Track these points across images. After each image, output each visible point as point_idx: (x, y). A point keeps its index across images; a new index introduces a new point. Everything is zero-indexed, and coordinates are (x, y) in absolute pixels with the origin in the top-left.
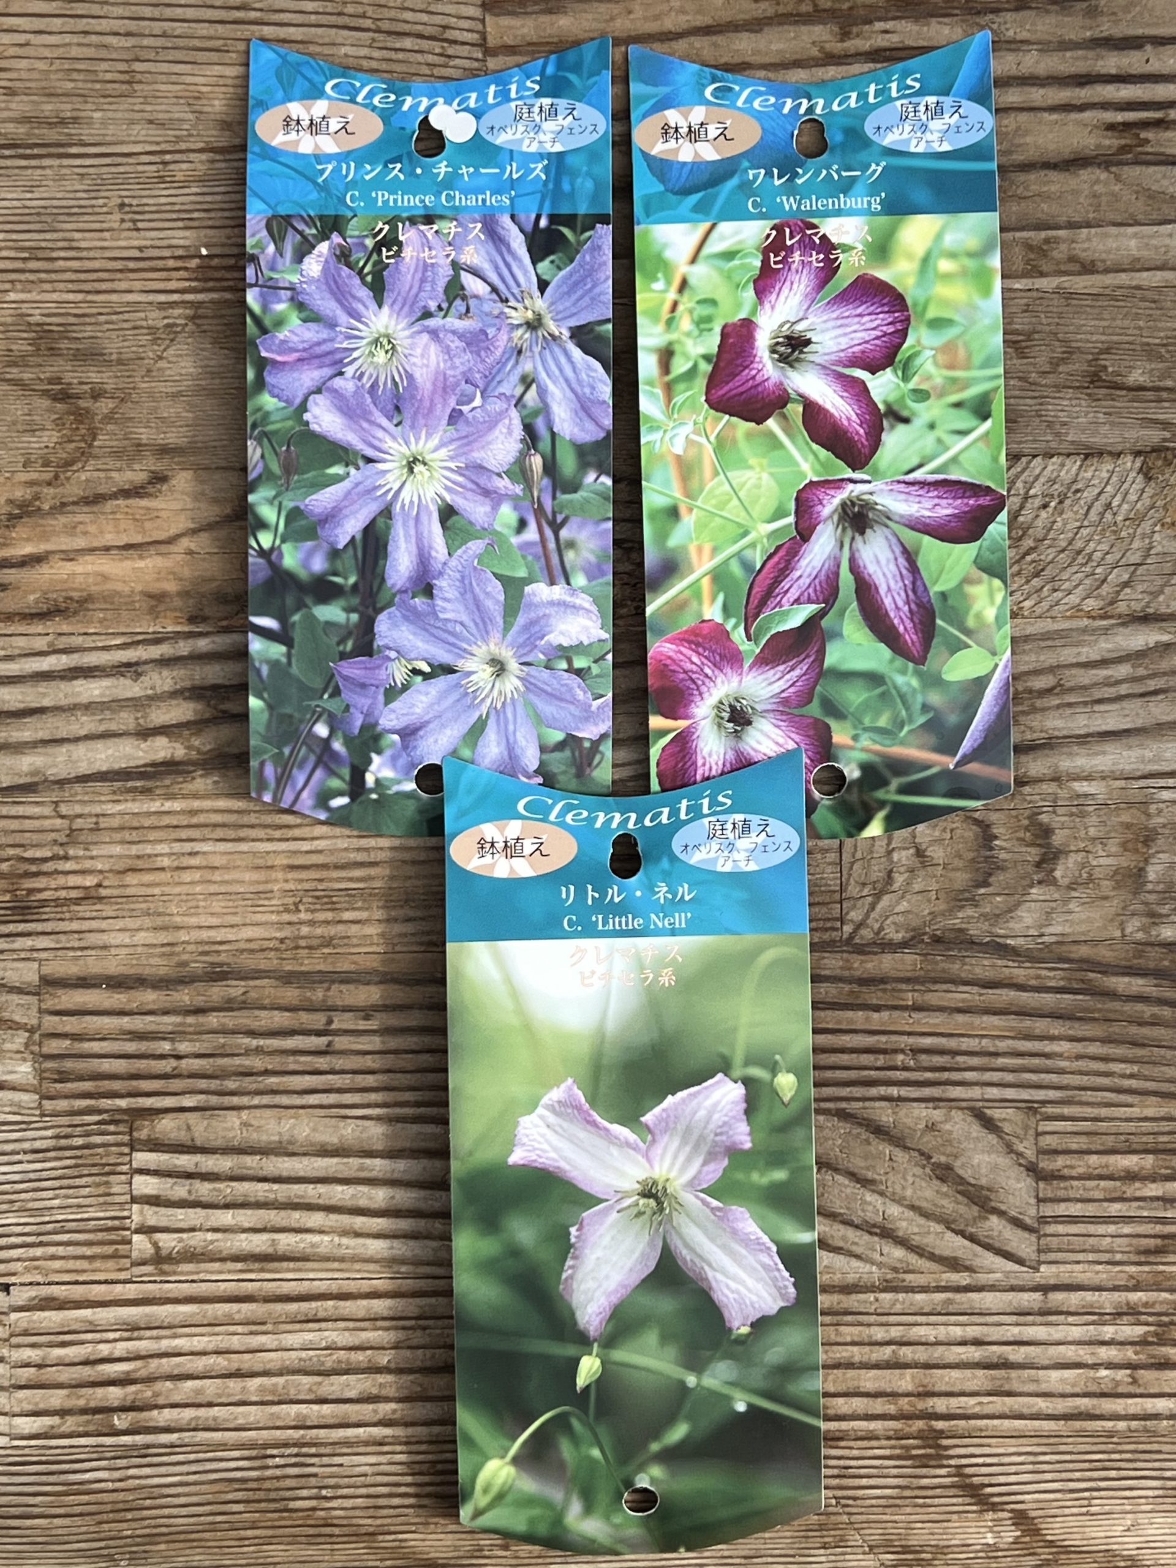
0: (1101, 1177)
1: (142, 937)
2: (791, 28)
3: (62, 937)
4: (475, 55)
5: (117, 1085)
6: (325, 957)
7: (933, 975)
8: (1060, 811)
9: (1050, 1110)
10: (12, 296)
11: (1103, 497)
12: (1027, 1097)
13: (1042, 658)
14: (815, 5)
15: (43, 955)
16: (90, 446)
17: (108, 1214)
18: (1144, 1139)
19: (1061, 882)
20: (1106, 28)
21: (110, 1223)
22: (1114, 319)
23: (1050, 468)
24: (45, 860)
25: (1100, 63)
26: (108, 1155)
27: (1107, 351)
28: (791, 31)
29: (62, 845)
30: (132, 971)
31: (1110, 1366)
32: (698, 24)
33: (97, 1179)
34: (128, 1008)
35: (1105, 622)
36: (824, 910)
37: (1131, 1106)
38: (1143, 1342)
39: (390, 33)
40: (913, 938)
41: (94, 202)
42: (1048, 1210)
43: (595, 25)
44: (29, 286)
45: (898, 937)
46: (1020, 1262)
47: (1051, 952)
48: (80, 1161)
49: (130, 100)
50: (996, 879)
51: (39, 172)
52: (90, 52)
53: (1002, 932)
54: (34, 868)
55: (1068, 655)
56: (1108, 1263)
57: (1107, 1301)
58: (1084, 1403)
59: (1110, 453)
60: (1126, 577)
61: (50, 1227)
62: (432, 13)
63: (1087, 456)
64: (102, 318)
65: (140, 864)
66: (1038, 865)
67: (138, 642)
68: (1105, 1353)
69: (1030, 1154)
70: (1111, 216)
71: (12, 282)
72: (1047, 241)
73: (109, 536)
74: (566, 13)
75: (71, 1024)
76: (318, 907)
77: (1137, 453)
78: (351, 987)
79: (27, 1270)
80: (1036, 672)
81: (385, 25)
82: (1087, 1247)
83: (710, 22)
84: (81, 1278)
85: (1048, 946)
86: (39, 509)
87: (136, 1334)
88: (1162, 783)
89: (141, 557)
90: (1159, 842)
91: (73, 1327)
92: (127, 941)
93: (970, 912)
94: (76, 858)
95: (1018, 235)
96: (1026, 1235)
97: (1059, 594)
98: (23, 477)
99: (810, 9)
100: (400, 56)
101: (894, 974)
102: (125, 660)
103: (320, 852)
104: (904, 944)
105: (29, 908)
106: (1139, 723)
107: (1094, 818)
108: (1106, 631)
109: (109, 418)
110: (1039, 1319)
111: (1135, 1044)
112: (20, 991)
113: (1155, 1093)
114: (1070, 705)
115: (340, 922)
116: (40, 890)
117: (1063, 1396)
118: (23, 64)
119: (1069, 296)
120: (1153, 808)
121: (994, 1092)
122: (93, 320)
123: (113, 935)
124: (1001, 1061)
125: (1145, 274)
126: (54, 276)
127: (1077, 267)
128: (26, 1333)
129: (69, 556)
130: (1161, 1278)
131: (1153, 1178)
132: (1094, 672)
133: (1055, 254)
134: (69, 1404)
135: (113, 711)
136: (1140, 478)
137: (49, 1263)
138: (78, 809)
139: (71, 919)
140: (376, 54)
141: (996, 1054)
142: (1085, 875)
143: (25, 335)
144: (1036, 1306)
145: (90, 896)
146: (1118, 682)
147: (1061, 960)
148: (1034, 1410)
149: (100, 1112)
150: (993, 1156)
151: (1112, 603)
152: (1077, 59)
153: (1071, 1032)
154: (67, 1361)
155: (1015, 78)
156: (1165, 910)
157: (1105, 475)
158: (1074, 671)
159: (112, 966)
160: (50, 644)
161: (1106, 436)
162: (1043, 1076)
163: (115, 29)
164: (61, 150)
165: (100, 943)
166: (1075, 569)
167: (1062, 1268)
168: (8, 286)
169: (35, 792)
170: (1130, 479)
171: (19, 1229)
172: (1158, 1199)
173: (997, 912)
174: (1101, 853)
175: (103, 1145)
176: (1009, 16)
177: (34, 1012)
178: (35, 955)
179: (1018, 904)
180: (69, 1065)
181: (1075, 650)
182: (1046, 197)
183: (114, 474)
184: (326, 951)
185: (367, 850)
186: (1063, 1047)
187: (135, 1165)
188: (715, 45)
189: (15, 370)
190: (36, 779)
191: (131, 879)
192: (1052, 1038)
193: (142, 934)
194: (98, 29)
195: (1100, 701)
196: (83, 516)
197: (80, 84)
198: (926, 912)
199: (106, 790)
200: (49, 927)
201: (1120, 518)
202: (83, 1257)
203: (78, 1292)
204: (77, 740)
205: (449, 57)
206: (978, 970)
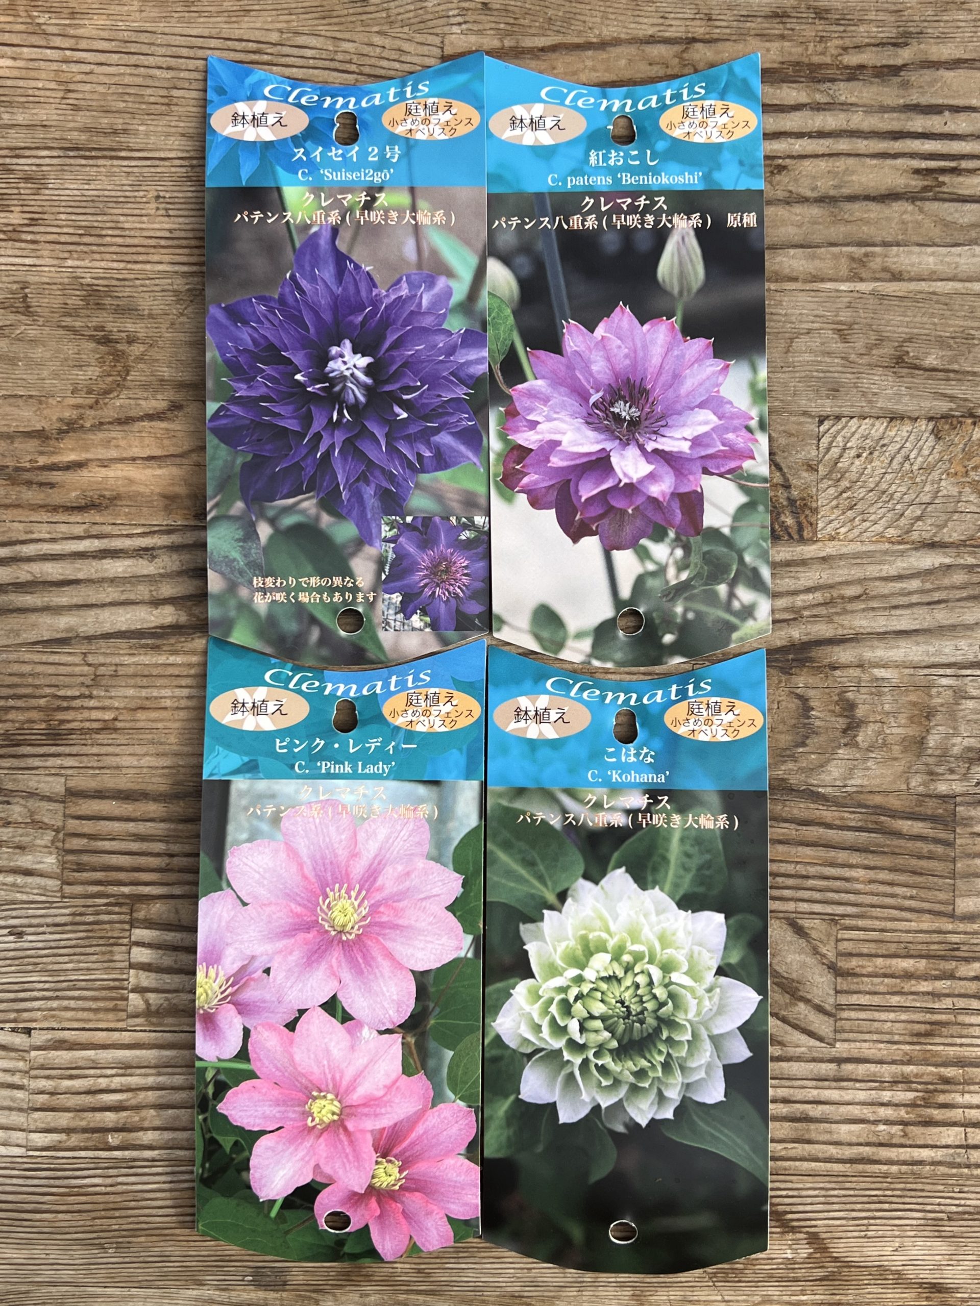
0: (885, 976)
1: (146, 761)
3: (85, 759)
5: (122, 876)
8: (863, 690)
9: (847, 922)
10: (70, 263)
11: (903, 451)
12: (830, 911)
13: (853, 572)
15: (70, 772)
16: (125, 379)
17: (111, 976)
18: (919, 947)
19: (861, 745)
20: (915, 98)
21: (112, 984)
22: (915, 316)
23: (863, 427)
24: (74, 698)
25: (910, 123)
26: (112, 930)
27: (910, 340)
29: (87, 686)
30: (137, 787)
31: (887, 1122)
33: (104, 949)
34: (133, 815)
35: (901, 547)
37: (910, 921)
38: (913, 1105)
41: (136, 194)
42: (843, 999)
44: (83, 256)
46: (821, 1039)
48: (90, 934)
49: (167, 118)
50: (813, 741)
51: (95, 169)
52: (139, 81)
54: (65, 704)
55: (872, 571)
56: (888, 1042)
57: (887, 1072)
58: (867, 1150)
59: (910, 418)
60: (919, 512)
61: (65, 985)
63: (892, 419)
64: (138, 282)
65: (147, 704)
66: (844, 731)
67: (154, 532)
68: (883, 1112)
69: (831, 955)
70: (915, 239)
71: (70, 252)
72: (866, 255)
73: (135, 450)
75: (88, 827)
77: (930, 419)
79: (45, 1018)
80: (847, 583)
82: (872, 1029)
84: (87, 1026)
85: (850, 794)
86: (82, 426)
87: (129, 1071)
88: (941, 672)
89: (160, 467)
90: (938, 718)
91: (80, 1064)
92: (135, 763)
93: (790, 765)
94: (99, 697)
95: (844, 249)
96: (826, 1018)
97: (868, 524)
98: (72, 401)
102: (143, 546)
105: (60, 735)
106: (925, 625)
108: (902, 553)
109: (140, 359)
110: (834, 1084)
111: (914, 873)
112: (49, 799)
113: (930, 912)
114: (873, 609)
116: (69, 721)
117: (850, 1144)
118: (88, 87)
119: (883, 297)
120: (934, 691)
121: (804, 907)
122: (131, 283)
123: (124, 758)
124: (811, 883)
125: (939, 284)
126: (102, 249)
127: (888, 276)
128: (42, 1067)
129: (104, 463)
130: (928, 1055)
131: (925, 977)
133: (872, 264)
134: (73, 1124)
135: (133, 584)
136: (932, 437)
137: (63, 1013)
138: (102, 659)
139: (92, 745)
141: (807, 877)
142: (880, 741)
143: (78, 293)
144: (831, 1074)
145: (108, 727)
146: (910, 593)
147: (860, 805)
148: (827, 1155)
149: (108, 896)
150: (803, 956)
151: (907, 532)
152: (893, 119)
153: (866, 862)
154: (73, 1090)
155: (845, 131)
156: (940, 770)
157: (905, 434)
158: (877, 583)
159: (122, 783)
160: (86, 531)
161: (907, 405)
162: (843, 895)
163: (159, 64)
164: (113, 154)
165: (114, 764)
166: (880, 505)
167: (853, 1045)
168: (66, 255)
169: (69, 644)
170: (924, 438)
171: (41, 986)
172: (928, 993)
175: (109, 922)
176: (842, 84)
177: (60, 816)
178: (63, 772)
179: (828, 761)
180: (85, 858)
181: (878, 567)
182: (867, 222)
183: (142, 402)
186: (859, 873)
187: (133, 939)
189: (68, 319)
190: (70, 635)
191: (140, 715)
192: (851, 866)
193: (148, 758)
194: (146, 63)
195: (896, 607)
196: (116, 433)
197: (130, 105)
199: (124, 646)
200: (75, 749)
201: (915, 467)
202: (89, 1010)
203: (84, 1036)
204: (103, 605)
206: (795, 811)
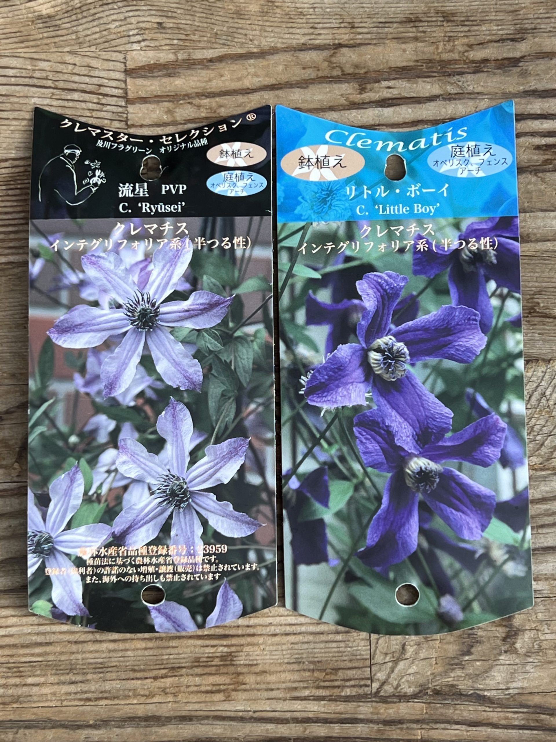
2: (327, 85)
4: (120, 104)
6: (14, 710)
7: (434, 717)
14: (343, 71)
28: (327, 88)
32: (266, 83)
36: (359, 672)
39: (63, 89)
40: (420, 691)
43: (199, 84)
45: (410, 691)
47: (515, 700)
53: (482, 686)
62: (92, 77)
74: (179, 77)
76: (10, 674)
78: (32, 731)
81: (61, 85)
83: (274, 82)
99: (339, 73)
100: (71, 104)
101: (408, 717)
103: (11, 636)
104: (415, 696)
107: (541, 607)
115: (25, 685)
132: (538, 506)
140: (55, 103)
173: (477, 673)
174: (547, 631)
184: (15, 706)
185: (44, 634)
188: (278, 97)
198: (429, 673)
205: (103, 104)
